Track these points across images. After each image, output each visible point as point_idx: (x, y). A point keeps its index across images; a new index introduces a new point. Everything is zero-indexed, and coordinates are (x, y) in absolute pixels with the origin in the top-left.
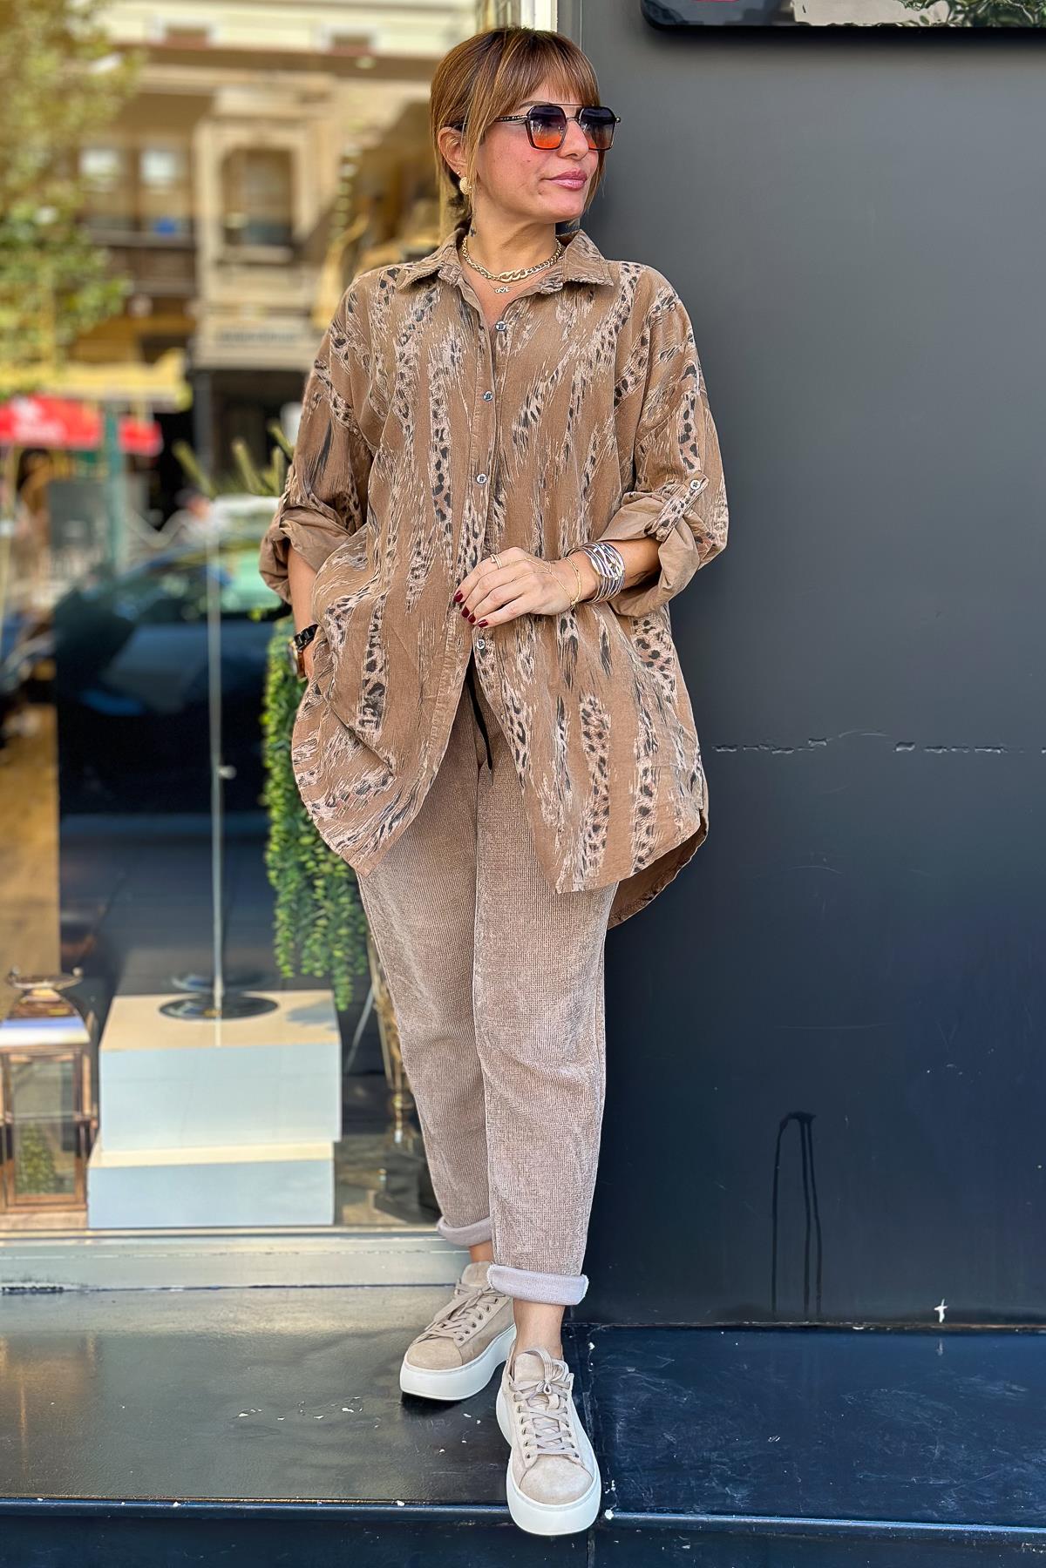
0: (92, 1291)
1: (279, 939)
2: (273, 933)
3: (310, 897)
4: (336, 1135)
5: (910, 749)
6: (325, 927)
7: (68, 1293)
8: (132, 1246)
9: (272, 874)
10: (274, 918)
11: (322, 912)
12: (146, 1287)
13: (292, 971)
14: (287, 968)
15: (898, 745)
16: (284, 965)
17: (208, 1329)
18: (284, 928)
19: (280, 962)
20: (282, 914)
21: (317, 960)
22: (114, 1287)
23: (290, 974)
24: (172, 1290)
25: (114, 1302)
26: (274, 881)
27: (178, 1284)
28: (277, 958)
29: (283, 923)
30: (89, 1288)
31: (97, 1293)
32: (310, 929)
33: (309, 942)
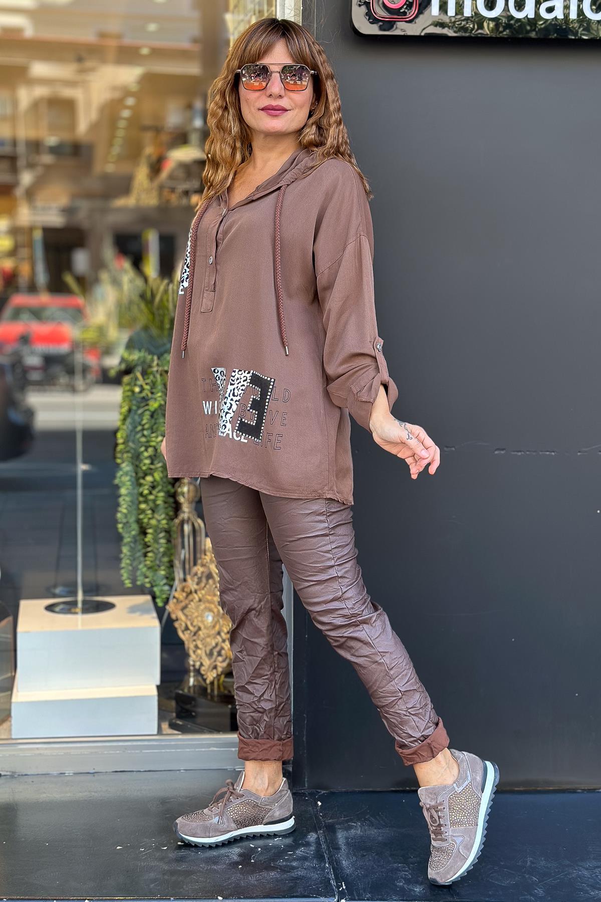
0: (19, 775)
1: (123, 565)
2: (120, 560)
3: (143, 540)
4: (157, 681)
5: (502, 452)
6: (151, 557)
7: (5, 777)
8: (42, 749)
9: (120, 526)
10: (121, 552)
11: (149, 549)
12: (51, 773)
13: (130, 583)
14: (127, 582)
15: (496, 450)
16: (126, 580)
17: (91, 797)
18: (126, 557)
19: (124, 578)
20: (125, 550)
21: (146, 577)
22: (32, 773)
23: (130, 585)
24: (66, 774)
25: (33, 782)
26: (120, 530)
27: (69, 771)
28: (122, 576)
29: (126, 555)
30: (17, 774)
31: (22, 777)
32: (142, 559)
33: (141, 566)
